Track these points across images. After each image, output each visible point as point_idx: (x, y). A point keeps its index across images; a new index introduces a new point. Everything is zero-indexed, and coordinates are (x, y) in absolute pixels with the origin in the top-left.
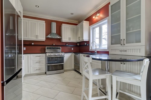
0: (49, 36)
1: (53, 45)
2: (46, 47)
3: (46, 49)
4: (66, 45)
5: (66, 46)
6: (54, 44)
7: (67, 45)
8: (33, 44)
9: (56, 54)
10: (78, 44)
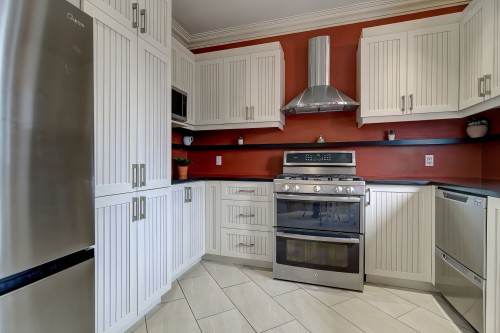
0: (299, 104)
1: (315, 146)
2: (286, 153)
3: (285, 163)
4: (386, 138)
5: (385, 143)
6: (321, 140)
7: (392, 137)
8: (241, 142)
9: (318, 188)
10: (476, 131)
